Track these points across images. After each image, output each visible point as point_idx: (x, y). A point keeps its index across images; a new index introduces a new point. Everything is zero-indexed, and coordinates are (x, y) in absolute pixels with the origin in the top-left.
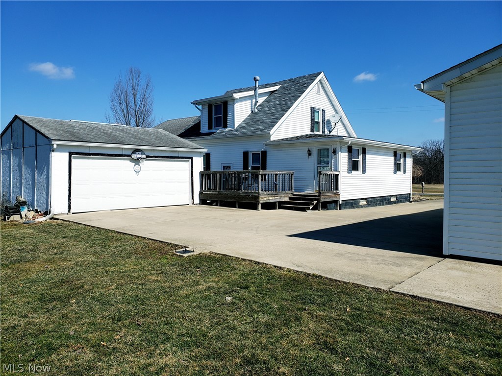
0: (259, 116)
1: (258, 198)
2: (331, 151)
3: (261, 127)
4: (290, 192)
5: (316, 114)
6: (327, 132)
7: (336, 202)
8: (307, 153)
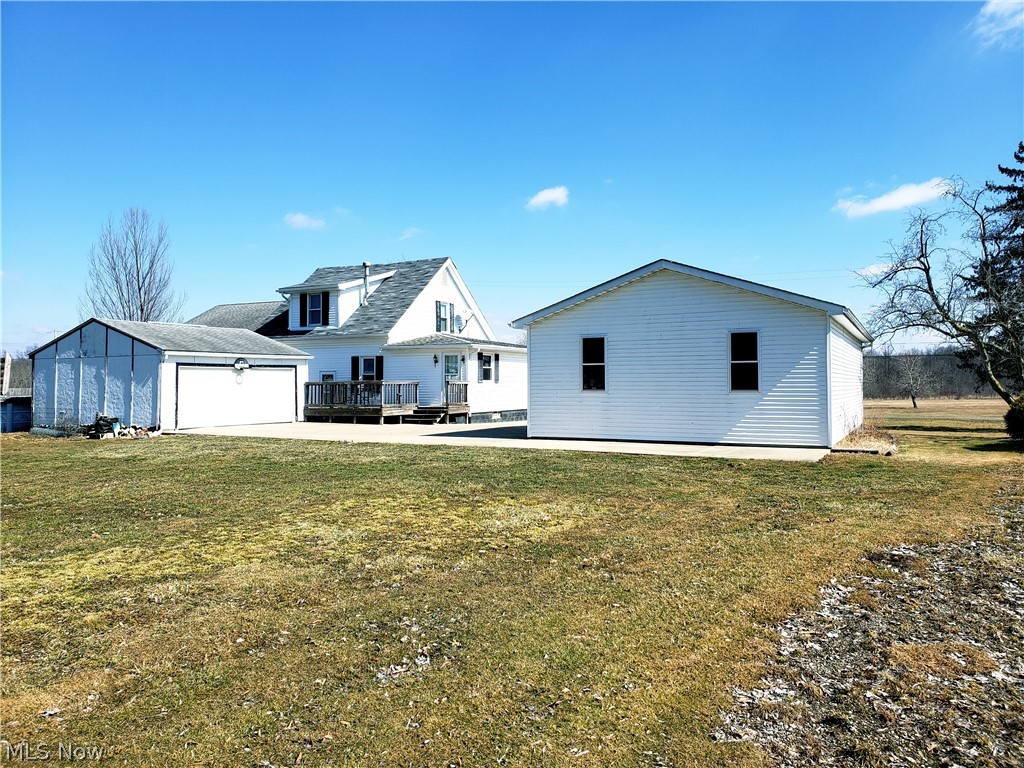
0: (371, 312)
1: (380, 411)
2: (459, 359)
3: (376, 327)
4: (415, 405)
5: (442, 309)
6: (456, 333)
7: (465, 415)
8: (433, 360)
